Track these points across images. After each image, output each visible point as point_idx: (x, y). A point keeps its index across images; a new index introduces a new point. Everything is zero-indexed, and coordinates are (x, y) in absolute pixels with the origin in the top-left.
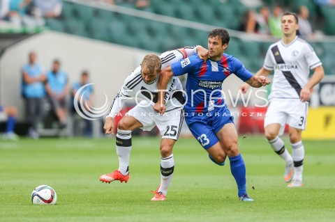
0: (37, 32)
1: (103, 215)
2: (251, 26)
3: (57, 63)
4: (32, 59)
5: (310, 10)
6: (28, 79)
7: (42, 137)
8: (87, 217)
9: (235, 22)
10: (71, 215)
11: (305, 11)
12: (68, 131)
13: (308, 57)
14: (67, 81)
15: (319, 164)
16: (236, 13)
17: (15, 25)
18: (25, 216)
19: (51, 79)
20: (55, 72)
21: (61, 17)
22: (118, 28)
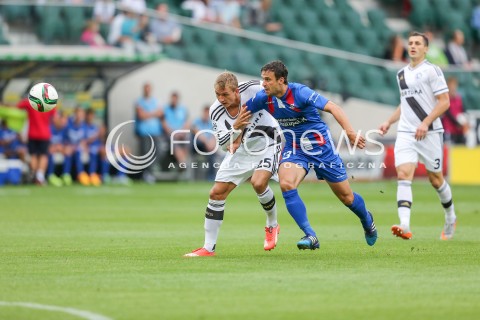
0: (153, 61)
1: (228, 272)
2: (398, 53)
3: (175, 96)
4: (147, 92)
5: (465, 35)
6: (143, 114)
7: (159, 181)
8: (210, 274)
9: (380, 49)
10: (191, 271)
11: (460, 36)
12: (188, 175)
13: (433, 81)
14: (186, 117)
15: (476, 212)
16: (381, 38)
17: (128, 52)
18: (139, 272)
19: (169, 114)
20: (173, 107)
21: (180, 44)
22: (245, 55)
